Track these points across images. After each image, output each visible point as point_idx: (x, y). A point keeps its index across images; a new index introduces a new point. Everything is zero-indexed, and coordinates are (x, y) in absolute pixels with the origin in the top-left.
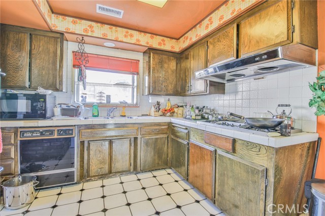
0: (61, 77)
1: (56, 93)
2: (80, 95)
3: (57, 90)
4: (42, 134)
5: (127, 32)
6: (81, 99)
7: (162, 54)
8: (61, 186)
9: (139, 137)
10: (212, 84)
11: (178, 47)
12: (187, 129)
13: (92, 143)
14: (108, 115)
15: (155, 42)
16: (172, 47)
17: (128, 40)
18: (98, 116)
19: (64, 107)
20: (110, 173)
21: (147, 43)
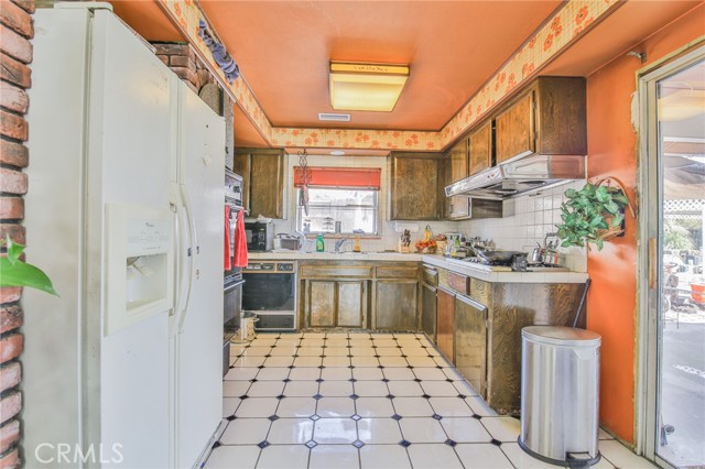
0: (281, 201)
1: (275, 221)
2: (303, 222)
3: (277, 217)
4: (262, 268)
5: (359, 134)
6: (303, 227)
7: (413, 158)
8: (280, 332)
9: (374, 280)
10: (477, 203)
11: (438, 143)
12: (435, 270)
13: (314, 284)
14: (337, 249)
15: (401, 142)
16: (430, 145)
17: (361, 145)
18: (323, 250)
19: (284, 237)
20: (335, 325)
21: (389, 144)
